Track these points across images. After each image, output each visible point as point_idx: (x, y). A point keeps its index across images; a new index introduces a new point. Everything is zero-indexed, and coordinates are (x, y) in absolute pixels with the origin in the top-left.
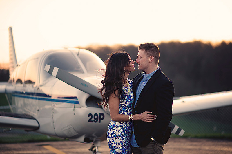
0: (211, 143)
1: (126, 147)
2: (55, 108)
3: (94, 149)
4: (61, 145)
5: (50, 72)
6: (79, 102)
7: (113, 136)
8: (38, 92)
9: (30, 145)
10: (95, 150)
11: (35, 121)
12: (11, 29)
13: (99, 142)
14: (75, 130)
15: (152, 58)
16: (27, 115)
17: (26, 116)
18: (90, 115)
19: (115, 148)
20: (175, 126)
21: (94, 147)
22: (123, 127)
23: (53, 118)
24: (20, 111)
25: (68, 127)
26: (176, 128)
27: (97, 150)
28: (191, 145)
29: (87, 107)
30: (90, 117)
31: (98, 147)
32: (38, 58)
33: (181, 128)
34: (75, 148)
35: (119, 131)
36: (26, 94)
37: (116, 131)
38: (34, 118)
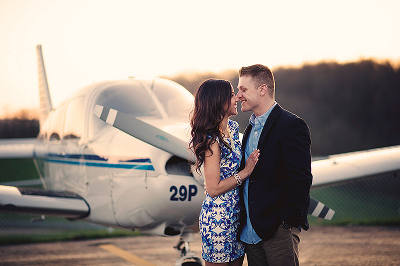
0: (386, 233)
1: (231, 241)
2: (115, 180)
3: (182, 247)
4: (131, 243)
5: (104, 117)
6: (154, 167)
7: (210, 223)
8: (87, 153)
9: (78, 245)
10: (184, 248)
11: (83, 202)
12: (40, 48)
13: (191, 235)
14: (149, 215)
15: (264, 88)
16: (69, 193)
17: (67, 195)
18: (173, 188)
19: (213, 242)
20: (317, 203)
21: (182, 243)
22: (228, 206)
23: (111, 196)
24: (57, 187)
25: (137, 211)
26: (320, 206)
27: (187, 248)
28: (353, 238)
29: (167, 176)
30: (174, 191)
31: (188, 243)
32: (84, 96)
33: (328, 207)
34: (154, 248)
35: (221, 213)
36: (67, 157)
37: (216, 213)
38: (79, 197)
